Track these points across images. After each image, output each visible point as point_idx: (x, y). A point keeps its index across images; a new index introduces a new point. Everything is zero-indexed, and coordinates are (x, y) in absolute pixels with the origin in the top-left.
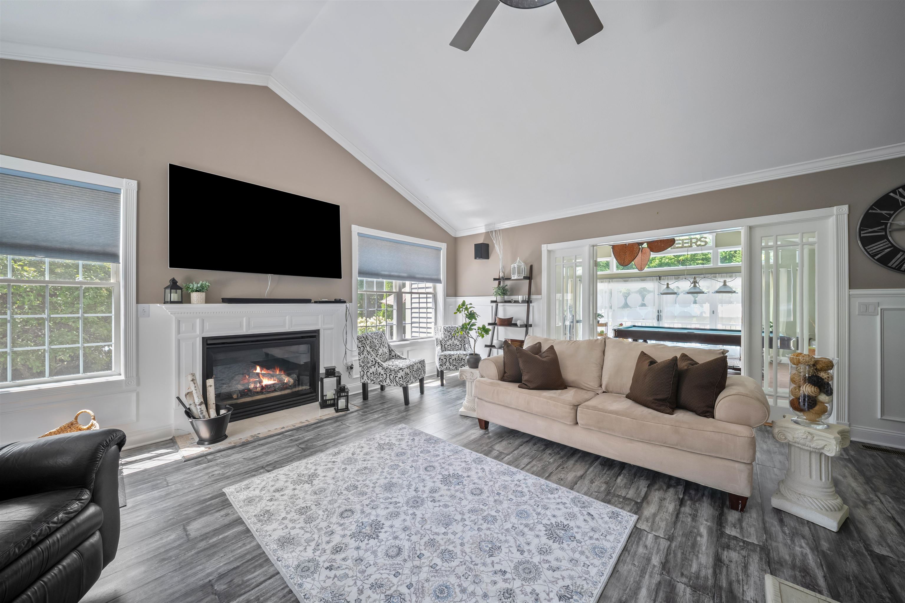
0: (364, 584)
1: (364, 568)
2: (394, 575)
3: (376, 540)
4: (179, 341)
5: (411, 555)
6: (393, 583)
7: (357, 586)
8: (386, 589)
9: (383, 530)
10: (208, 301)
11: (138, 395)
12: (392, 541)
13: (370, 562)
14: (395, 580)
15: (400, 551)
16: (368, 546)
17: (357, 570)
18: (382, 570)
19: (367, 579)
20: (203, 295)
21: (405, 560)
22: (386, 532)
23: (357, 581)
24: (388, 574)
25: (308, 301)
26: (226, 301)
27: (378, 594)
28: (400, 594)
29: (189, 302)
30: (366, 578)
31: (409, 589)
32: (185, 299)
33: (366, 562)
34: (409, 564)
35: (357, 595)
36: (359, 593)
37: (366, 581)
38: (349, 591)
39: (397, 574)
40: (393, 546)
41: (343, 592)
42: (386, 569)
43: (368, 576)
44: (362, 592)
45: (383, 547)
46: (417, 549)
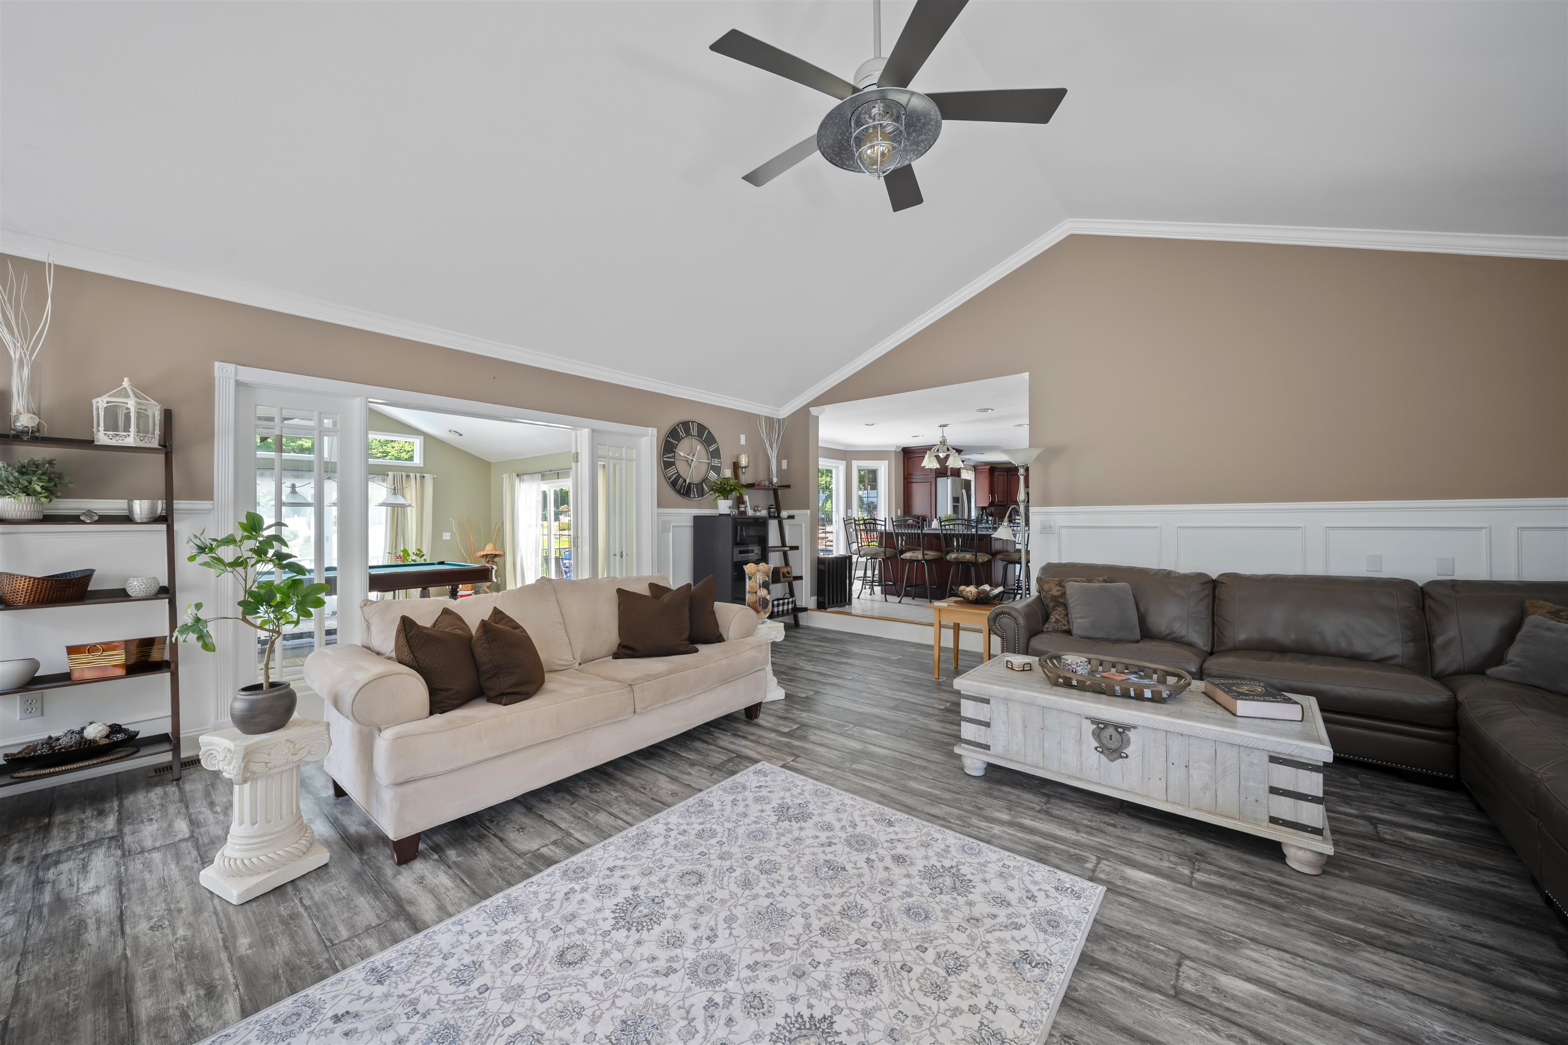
0: (942, 1011)
1: (908, 1022)
2: (909, 972)
3: (835, 1018)
5: (863, 955)
6: (925, 971)
7: (948, 1021)
8: (938, 978)
9: (806, 1014)
12: (834, 991)
13: (892, 1015)
14: (918, 970)
15: (856, 974)
16: (855, 1030)
17: (917, 1031)
18: (904, 991)
19: (930, 1008)
21: (876, 962)
22: (810, 1006)
23: (939, 1024)
24: (910, 980)
27: (950, 987)
28: (939, 957)
30: (928, 1011)
31: (926, 949)
33: (894, 1021)
34: (884, 956)
35: (964, 1014)
36: (961, 1014)
37: (935, 1009)
38: (962, 1029)
39: (907, 968)
40: (847, 986)
41: (969, 1039)
42: (901, 986)
43: (923, 1010)
44: (957, 1009)
45: (851, 1003)
46: (847, 949)
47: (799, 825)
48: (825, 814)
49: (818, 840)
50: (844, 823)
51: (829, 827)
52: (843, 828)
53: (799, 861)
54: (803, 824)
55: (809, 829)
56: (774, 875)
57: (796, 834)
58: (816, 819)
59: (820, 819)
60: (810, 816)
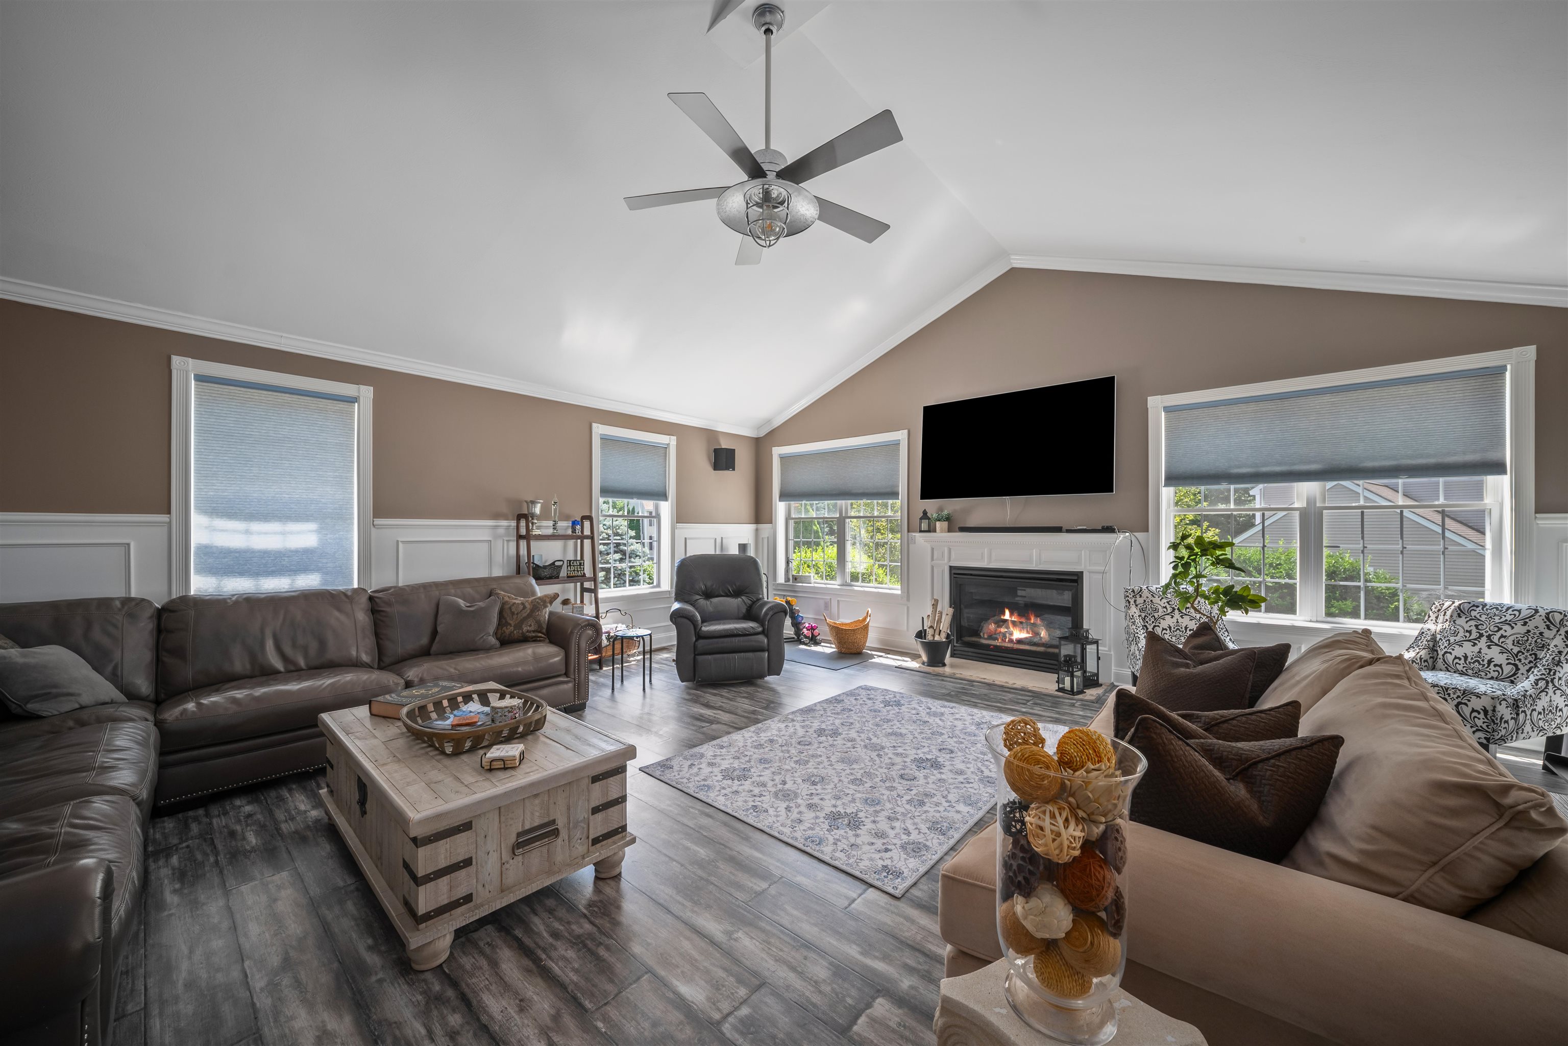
4: (933, 567)
10: (950, 530)
11: (908, 608)
20: (945, 524)
25: (1058, 530)
26: (963, 529)
29: (935, 531)
32: (931, 530)
47: (838, 809)
48: (813, 818)
49: (820, 797)
50: (796, 810)
51: (810, 806)
52: (798, 806)
53: (836, 785)
54: (834, 810)
55: (828, 806)
56: (852, 778)
57: (839, 803)
58: (822, 814)
59: (818, 813)
60: (827, 817)
